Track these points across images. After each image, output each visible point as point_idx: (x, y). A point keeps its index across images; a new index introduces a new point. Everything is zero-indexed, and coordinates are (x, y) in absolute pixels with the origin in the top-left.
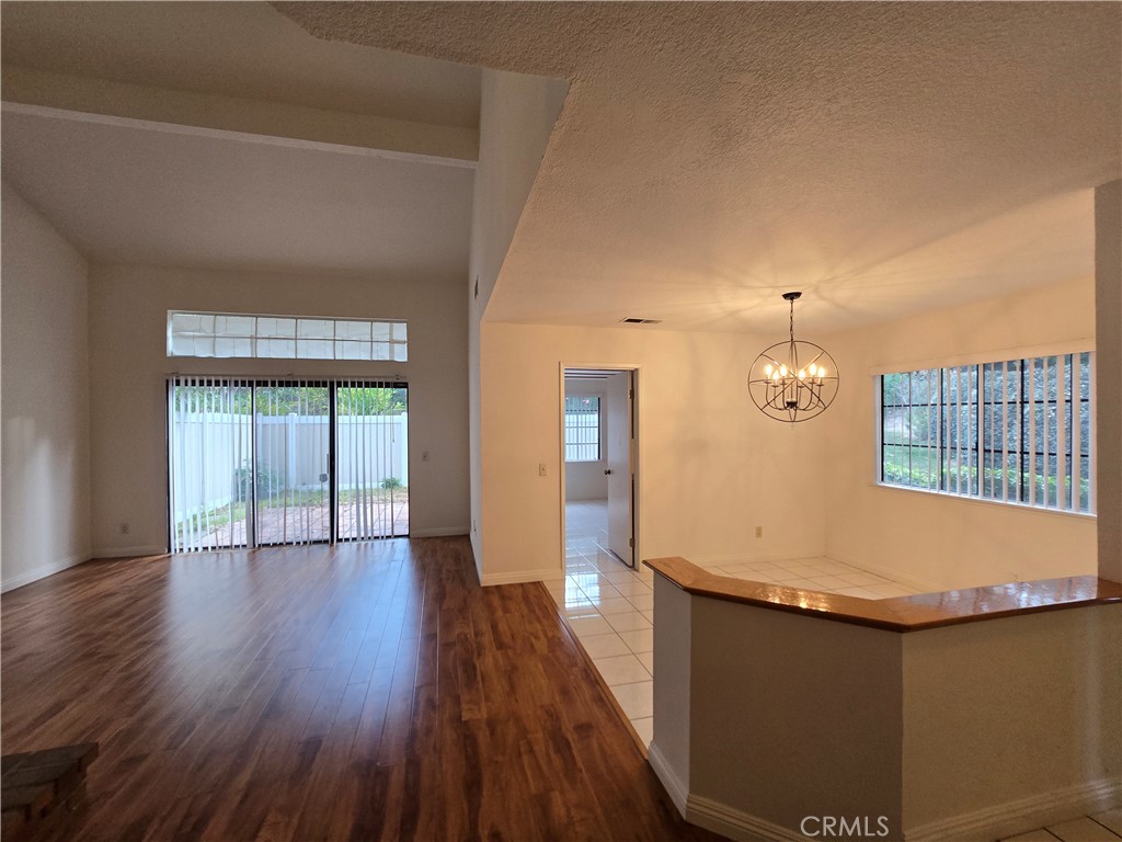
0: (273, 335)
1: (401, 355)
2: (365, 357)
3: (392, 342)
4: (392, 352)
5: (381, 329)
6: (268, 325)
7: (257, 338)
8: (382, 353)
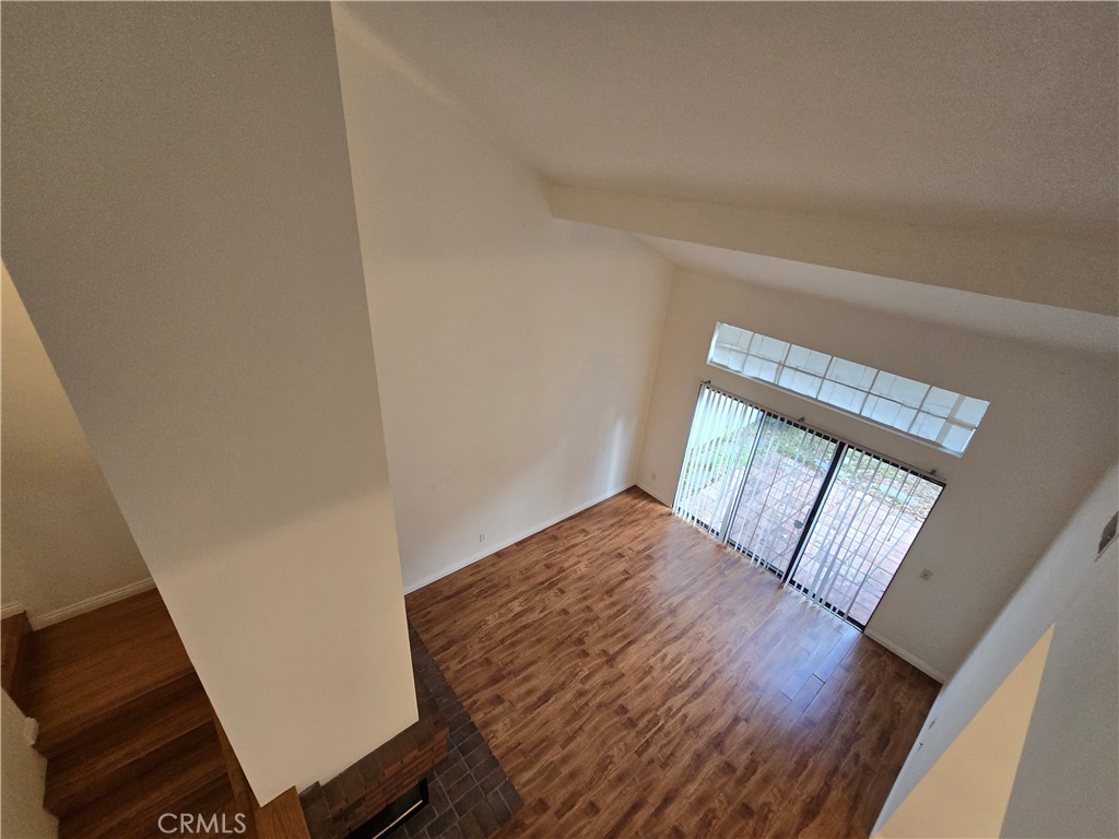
0: (801, 366)
1: (957, 442)
2: (901, 425)
3: (950, 420)
4: (944, 432)
5: (943, 399)
6: (800, 356)
7: (784, 366)
8: (928, 430)
